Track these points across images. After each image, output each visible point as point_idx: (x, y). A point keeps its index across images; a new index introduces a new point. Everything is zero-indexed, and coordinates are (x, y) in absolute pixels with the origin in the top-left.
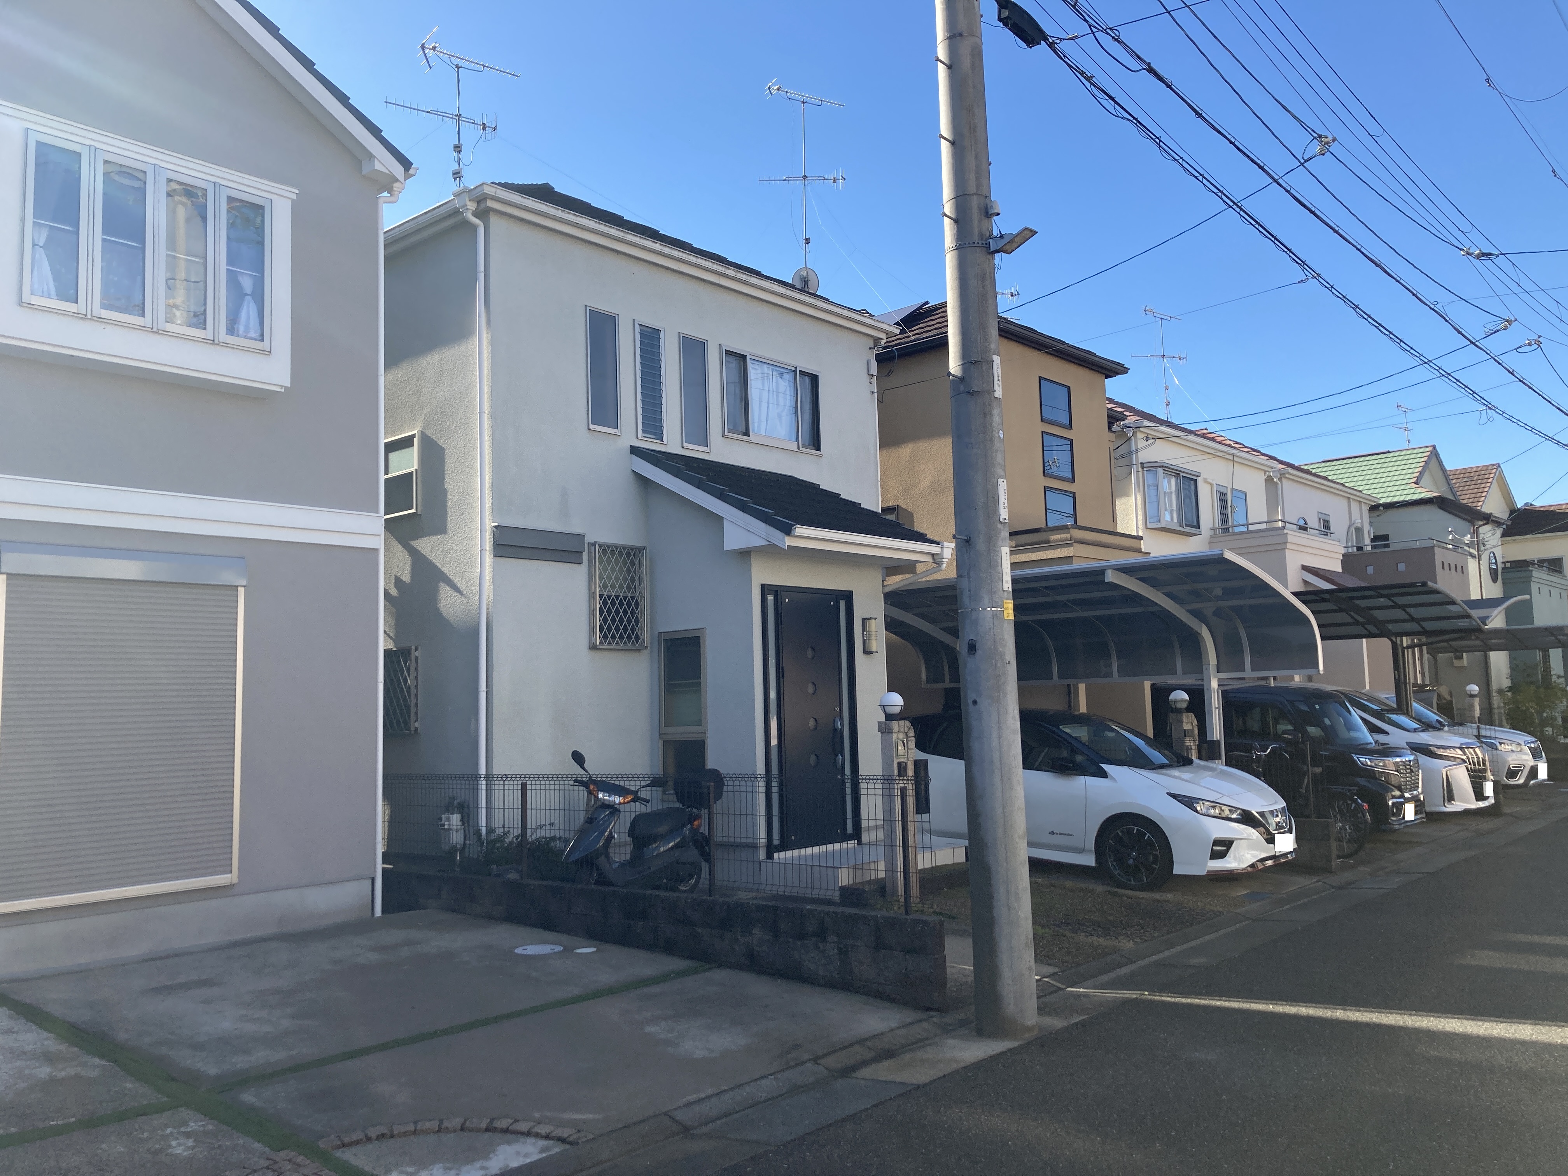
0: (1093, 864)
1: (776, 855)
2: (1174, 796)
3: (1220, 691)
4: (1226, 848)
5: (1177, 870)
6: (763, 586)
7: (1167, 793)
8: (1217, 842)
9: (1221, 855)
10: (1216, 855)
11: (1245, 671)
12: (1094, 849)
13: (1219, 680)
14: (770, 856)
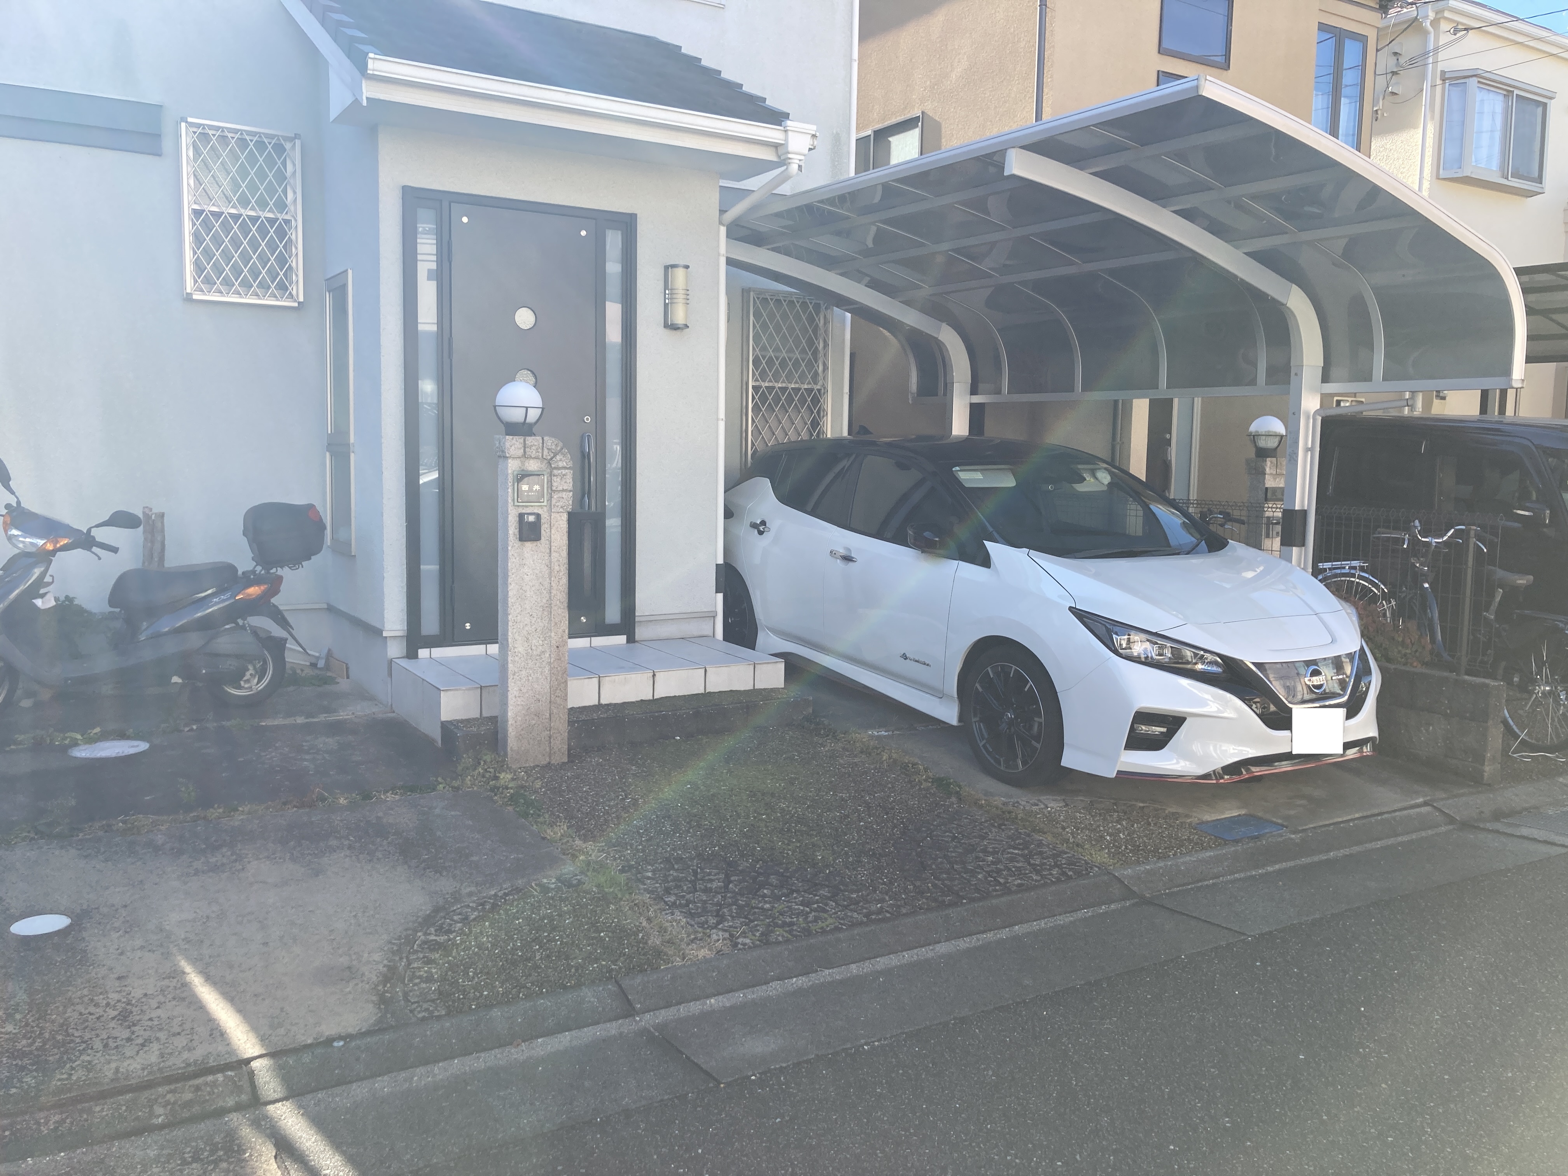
0: (954, 721)
1: (423, 653)
2: (1082, 616)
3: (1319, 419)
4: (1164, 730)
5: (1069, 760)
6: (407, 191)
7: (1071, 609)
8: (1143, 717)
9: (1157, 744)
10: (1136, 742)
11: (1371, 380)
12: (956, 696)
13: (1325, 398)
14: (412, 654)
